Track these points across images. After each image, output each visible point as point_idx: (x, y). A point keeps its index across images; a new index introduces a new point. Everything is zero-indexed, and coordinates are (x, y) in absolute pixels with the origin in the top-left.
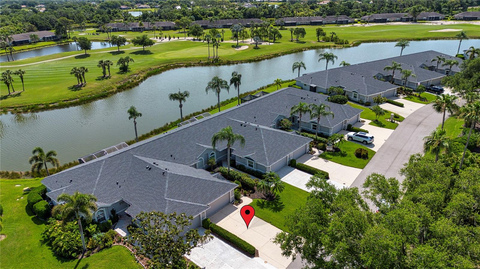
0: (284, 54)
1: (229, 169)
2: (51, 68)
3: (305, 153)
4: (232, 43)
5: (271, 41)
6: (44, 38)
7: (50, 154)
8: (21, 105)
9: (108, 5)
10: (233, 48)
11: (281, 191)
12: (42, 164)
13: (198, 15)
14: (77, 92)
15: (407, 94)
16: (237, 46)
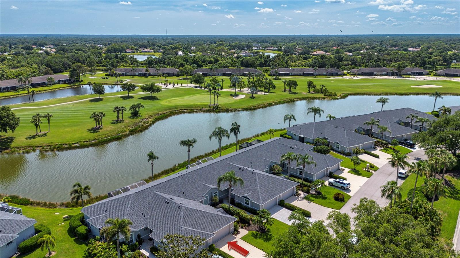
0: (277, 103)
1: (229, 206)
2: (70, 111)
3: (293, 195)
4: (231, 92)
5: (266, 90)
6: (59, 81)
7: (86, 188)
8: (48, 145)
9: (114, 49)
10: (231, 97)
11: (271, 225)
12: (80, 196)
13: (199, 62)
14: (95, 134)
15: (383, 146)
16: (235, 95)
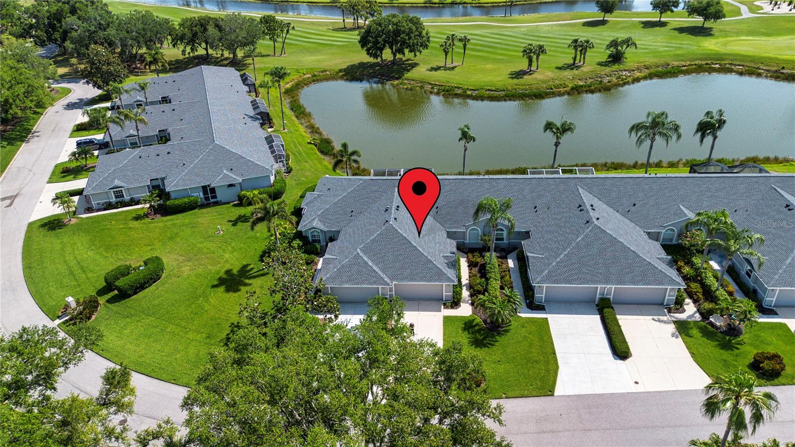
3: (661, 304)
7: (354, 153)
14: (514, 81)
